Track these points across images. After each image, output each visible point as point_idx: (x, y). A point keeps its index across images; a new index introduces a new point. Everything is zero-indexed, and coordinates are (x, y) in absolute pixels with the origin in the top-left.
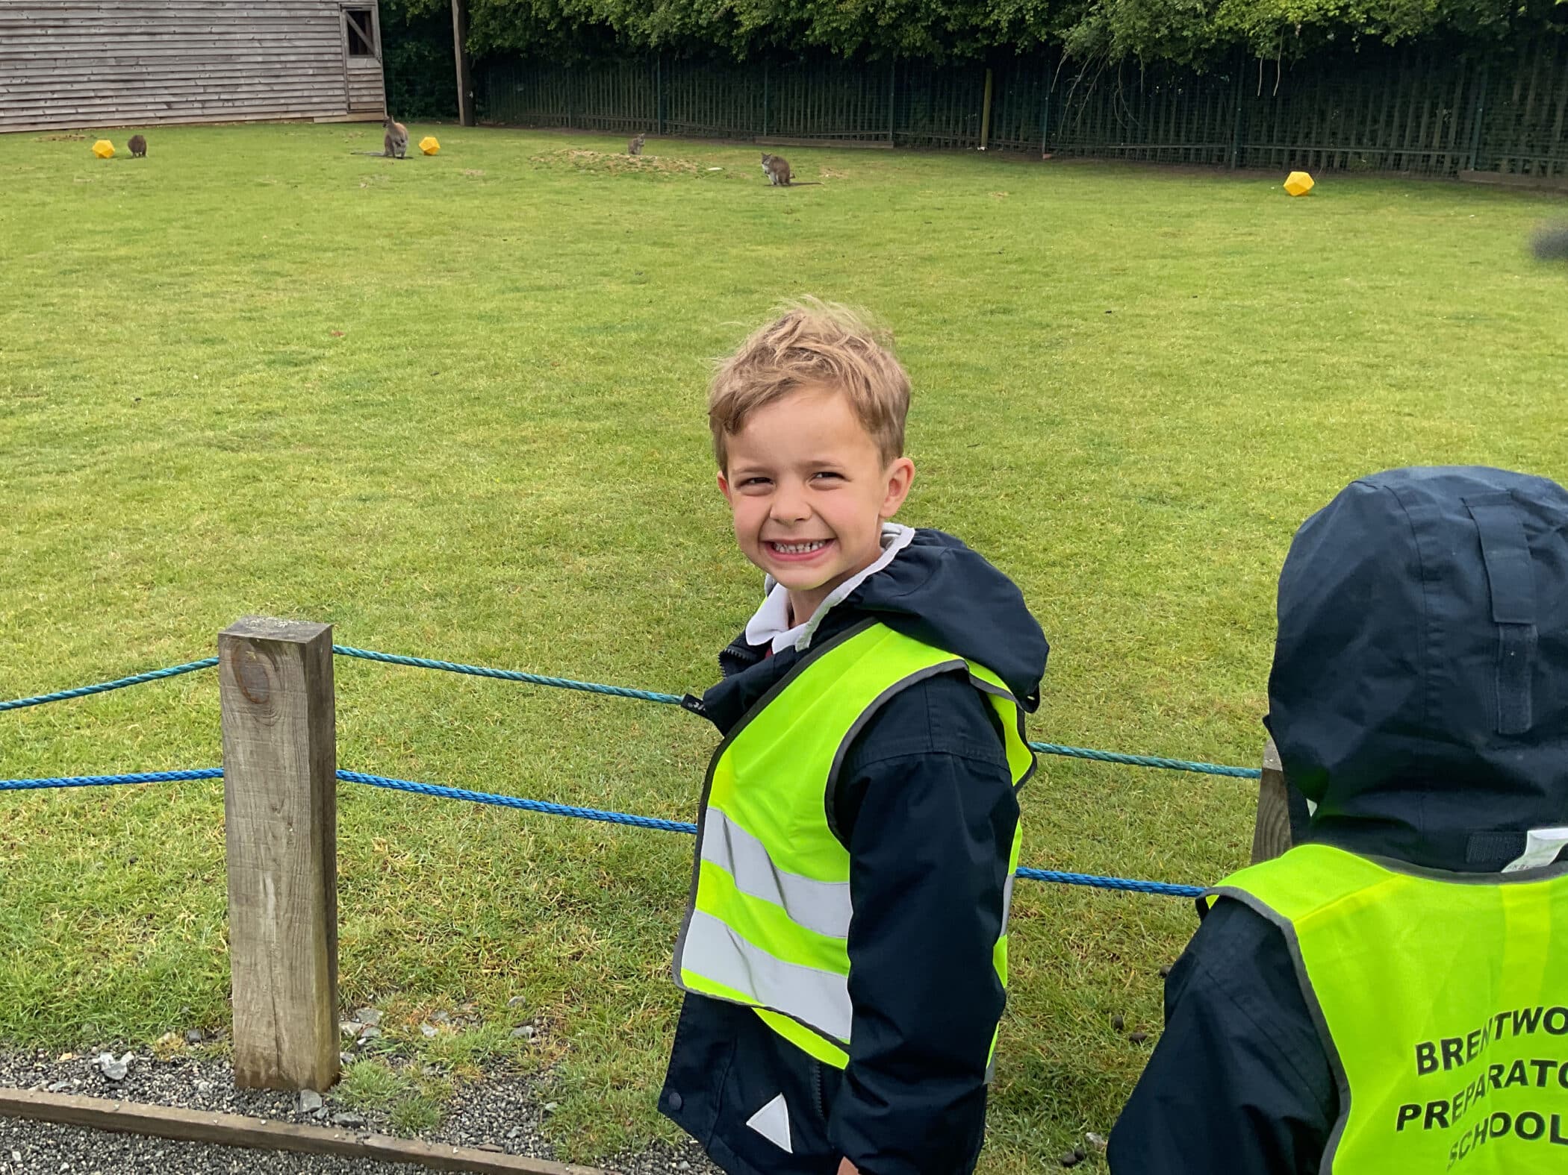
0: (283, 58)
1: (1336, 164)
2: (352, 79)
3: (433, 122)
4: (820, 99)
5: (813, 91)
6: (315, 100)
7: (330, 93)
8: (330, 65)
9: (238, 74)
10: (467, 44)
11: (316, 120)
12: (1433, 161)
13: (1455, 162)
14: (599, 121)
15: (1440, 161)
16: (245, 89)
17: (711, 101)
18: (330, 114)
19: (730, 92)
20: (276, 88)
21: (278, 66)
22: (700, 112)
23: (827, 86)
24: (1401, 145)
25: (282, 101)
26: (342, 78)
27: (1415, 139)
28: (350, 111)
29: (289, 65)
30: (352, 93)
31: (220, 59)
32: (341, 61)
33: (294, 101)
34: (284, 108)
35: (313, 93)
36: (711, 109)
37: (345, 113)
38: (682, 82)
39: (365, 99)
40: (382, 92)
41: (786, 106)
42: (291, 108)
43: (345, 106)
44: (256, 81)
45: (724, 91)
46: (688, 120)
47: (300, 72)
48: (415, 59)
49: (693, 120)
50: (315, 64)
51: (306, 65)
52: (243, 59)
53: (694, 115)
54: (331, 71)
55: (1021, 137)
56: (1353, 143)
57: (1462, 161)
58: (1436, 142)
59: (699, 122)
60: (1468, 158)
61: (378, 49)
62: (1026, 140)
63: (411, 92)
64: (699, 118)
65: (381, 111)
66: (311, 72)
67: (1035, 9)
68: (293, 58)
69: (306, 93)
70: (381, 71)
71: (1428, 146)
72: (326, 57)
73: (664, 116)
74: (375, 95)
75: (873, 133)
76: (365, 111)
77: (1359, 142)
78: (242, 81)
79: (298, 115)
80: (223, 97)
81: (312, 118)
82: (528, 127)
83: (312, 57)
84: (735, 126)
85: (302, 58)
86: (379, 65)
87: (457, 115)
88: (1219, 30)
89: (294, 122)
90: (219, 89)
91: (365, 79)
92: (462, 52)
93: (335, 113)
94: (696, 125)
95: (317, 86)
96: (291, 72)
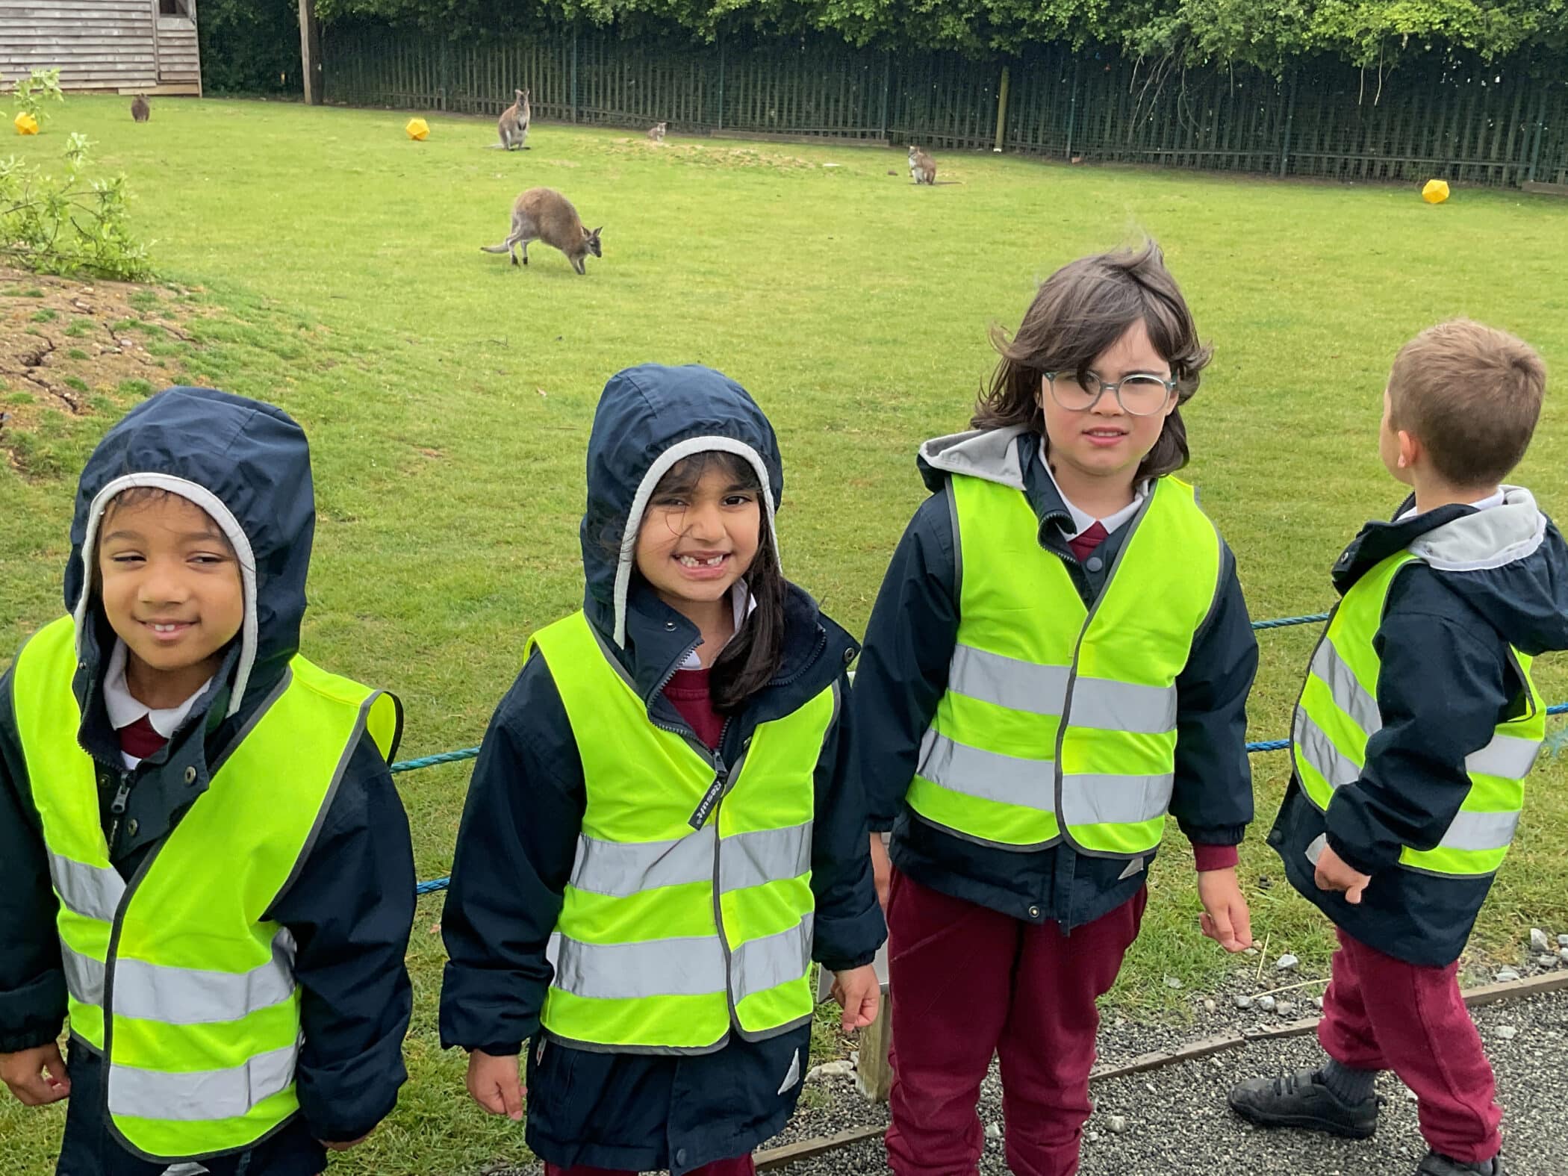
0: (84, 15)
1: (1391, 173)
2: (163, 42)
3: (257, 98)
4: (791, 91)
5: (782, 81)
6: (120, 67)
7: (137, 59)
8: (137, 24)
9: (32, 32)
10: (317, 7)
11: (122, 92)
12: (1490, 171)
13: (1513, 173)
14: (486, 105)
15: (1499, 171)
16: (40, 50)
17: (645, 88)
18: (137, 84)
19: (671, 78)
20: (75, 51)
21: (79, 24)
22: (629, 99)
23: (800, 76)
24: (1457, 156)
25: (83, 67)
26: (150, 41)
27: (1473, 149)
28: (161, 82)
29: (90, 24)
30: (162, 60)
31: (11, 14)
32: (150, 20)
33: (96, 67)
34: (85, 76)
35: (118, 59)
36: (645, 96)
37: (153, 84)
38: (605, 64)
39: (178, 68)
40: (197, 60)
41: (746, 96)
42: (93, 76)
43: (154, 75)
44: (54, 41)
45: (663, 76)
46: (613, 107)
47: (103, 32)
48: (235, 22)
49: (621, 108)
50: (120, 24)
51: (111, 24)
52: (37, 14)
53: (621, 101)
54: (139, 33)
55: (1040, 140)
56: (1409, 151)
57: (1520, 172)
58: (1494, 154)
59: (629, 110)
60: (1527, 170)
61: (192, 9)
62: (1045, 142)
63: (228, 61)
64: (629, 106)
65: (194, 83)
66: (116, 33)
67: (1098, 7)
68: (96, 15)
69: (110, 59)
70: (195, 34)
71: (1486, 156)
72: (134, 16)
73: (580, 102)
74: (188, 63)
75: (859, 130)
76: (178, 83)
77: (1415, 151)
78: (37, 41)
79: (101, 85)
80: (14, 60)
81: (116, 89)
82: (383, 108)
83: (117, 15)
84: (678, 117)
85: (106, 15)
86: (194, 27)
87: (302, 90)
88: (1314, 37)
89: (96, 93)
90: (9, 51)
91: (177, 43)
92: (310, 17)
93: (143, 84)
94: (625, 114)
95: (122, 50)
96: (93, 32)
